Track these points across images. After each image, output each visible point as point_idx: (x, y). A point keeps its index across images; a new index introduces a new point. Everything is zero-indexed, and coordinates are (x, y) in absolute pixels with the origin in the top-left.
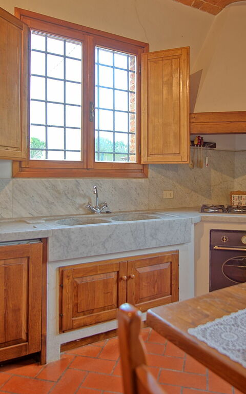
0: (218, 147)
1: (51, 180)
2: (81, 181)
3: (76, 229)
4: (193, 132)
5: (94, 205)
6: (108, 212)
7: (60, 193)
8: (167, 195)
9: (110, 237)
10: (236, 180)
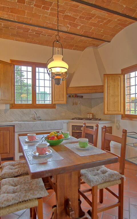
0: (84, 98)
1: (22, 109)
2: (31, 109)
3: (23, 123)
4: (68, 93)
5: (36, 117)
6: (40, 120)
7: (24, 114)
8: (63, 114)
9: (34, 126)
10: (92, 109)
